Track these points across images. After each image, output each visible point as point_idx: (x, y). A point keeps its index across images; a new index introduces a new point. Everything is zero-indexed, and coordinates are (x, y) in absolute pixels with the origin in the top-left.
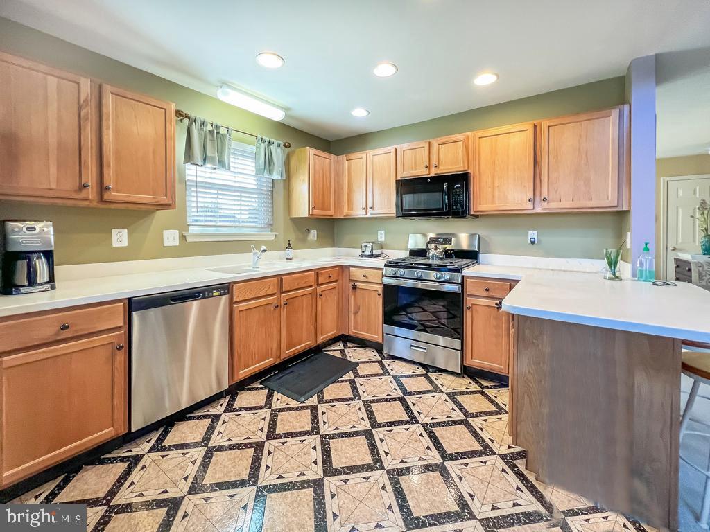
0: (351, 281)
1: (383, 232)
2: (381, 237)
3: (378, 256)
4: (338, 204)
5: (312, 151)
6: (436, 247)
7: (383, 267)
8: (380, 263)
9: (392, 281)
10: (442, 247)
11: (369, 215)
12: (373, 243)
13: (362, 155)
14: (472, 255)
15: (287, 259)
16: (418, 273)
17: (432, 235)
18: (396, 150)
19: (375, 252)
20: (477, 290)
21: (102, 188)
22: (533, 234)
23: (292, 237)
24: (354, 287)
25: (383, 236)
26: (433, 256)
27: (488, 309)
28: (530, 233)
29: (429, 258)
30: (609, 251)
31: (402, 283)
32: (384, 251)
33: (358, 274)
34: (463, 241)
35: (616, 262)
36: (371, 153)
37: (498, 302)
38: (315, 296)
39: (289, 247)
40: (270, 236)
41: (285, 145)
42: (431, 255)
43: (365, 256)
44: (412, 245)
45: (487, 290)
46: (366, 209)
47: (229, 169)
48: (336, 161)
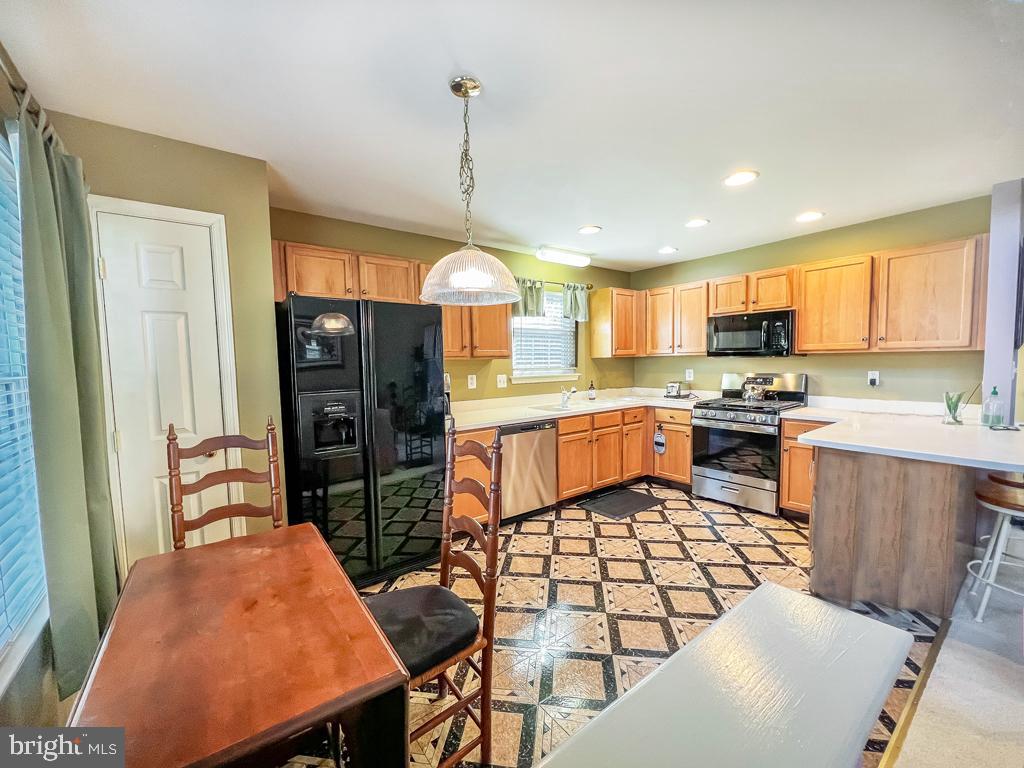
0: (657, 422)
1: (692, 371)
2: (690, 376)
3: (687, 396)
4: (642, 343)
5: (615, 291)
6: (753, 388)
7: (692, 408)
8: (689, 404)
9: (702, 423)
10: (760, 389)
11: (676, 354)
12: (680, 383)
13: (669, 290)
14: (797, 398)
15: (590, 399)
16: (731, 415)
17: (751, 375)
18: (708, 284)
19: (683, 393)
21: (473, 348)
22: (874, 375)
23: (594, 377)
24: (660, 428)
25: (692, 375)
26: (750, 397)
28: (869, 373)
29: (744, 400)
30: (951, 395)
31: (713, 424)
32: (693, 392)
33: (664, 415)
34: (789, 381)
35: (956, 406)
36: (679, 288)
38: (622, 435)
39: (592, 387)
40: (574, 377)
41: (588, 288)
42: (747, 396)
43: (671, 397)
44: (726, 386)
46: (673, 347)
47: (544, 315)
48: (639, 297)
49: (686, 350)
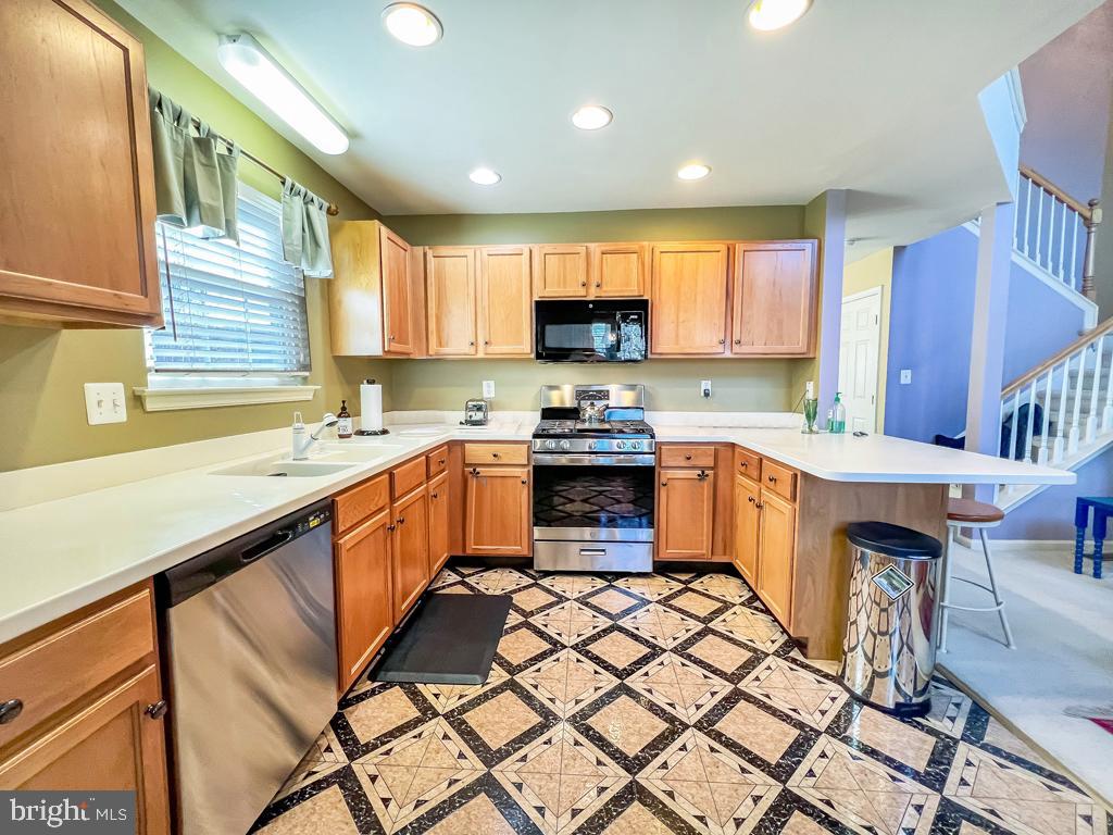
0: (470, 465)
1: (493, 382)
2: (488, 390)
4: (421, 333)
6: (592, 404)
7: (530, 438)
9: (548, 460)
11: (481, 355)
13: (468, 250)
15: (341, 436)
18: (531, 252)
20: (675, 460)
22: (706, 384)
24: (475, 475)
25: (493, 389)
26: (590, 417)
27: (686, 482)
28: (703, 383)
29: (584, 421)
33: (476, 453)
36: (484, 250)
37: (700, 472)
38: (427, 501)
39: (344, 413)
40: (306, 393)
42: (586, 416)
45: (689, 458)
46: (475, 345)
48: (413, 257)
49: (499, 349)
